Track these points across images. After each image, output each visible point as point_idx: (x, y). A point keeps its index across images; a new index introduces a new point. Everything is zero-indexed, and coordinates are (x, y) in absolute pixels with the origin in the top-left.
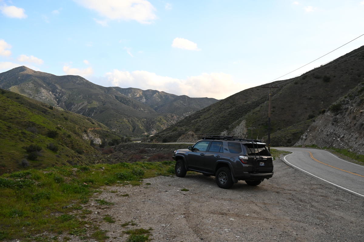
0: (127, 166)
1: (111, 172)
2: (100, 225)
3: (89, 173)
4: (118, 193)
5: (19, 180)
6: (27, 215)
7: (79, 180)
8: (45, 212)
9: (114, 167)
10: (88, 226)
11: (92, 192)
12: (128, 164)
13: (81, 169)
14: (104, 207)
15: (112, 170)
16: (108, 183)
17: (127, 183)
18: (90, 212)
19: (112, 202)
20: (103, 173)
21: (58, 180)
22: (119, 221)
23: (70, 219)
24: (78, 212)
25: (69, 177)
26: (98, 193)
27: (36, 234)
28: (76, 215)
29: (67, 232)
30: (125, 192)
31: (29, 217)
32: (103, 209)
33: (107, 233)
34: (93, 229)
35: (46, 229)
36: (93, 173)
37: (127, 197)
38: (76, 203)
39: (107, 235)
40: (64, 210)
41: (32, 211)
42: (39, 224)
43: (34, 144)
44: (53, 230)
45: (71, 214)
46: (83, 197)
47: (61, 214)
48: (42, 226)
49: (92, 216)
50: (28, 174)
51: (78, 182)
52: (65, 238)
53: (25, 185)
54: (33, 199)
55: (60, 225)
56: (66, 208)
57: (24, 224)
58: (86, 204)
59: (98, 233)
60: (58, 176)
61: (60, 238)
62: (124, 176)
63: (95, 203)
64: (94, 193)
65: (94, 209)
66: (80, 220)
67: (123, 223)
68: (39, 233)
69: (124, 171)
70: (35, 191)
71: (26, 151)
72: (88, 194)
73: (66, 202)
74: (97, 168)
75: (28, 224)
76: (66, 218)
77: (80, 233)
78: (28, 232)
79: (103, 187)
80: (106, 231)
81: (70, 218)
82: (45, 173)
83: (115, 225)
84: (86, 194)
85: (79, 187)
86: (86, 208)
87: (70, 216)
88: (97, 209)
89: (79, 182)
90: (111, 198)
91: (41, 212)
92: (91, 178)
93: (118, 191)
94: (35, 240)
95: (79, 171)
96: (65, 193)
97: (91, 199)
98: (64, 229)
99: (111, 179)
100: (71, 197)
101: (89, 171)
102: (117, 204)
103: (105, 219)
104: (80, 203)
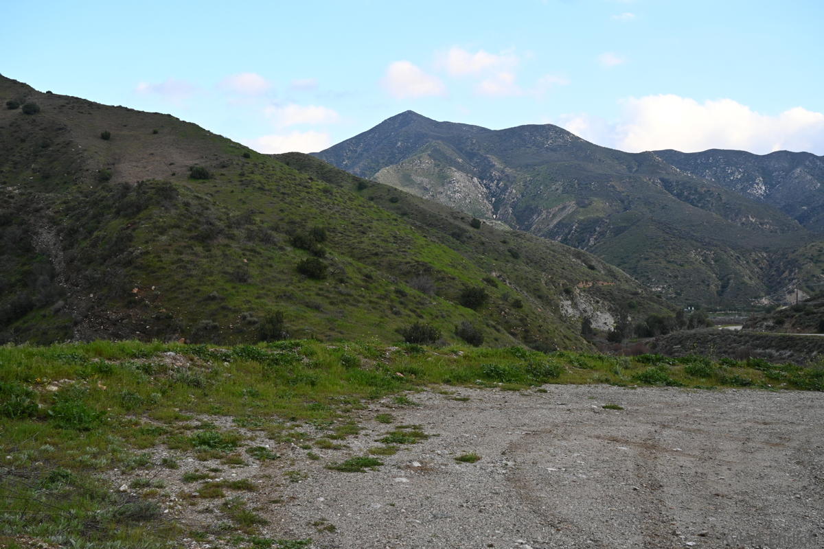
0: (524, 355)
1: (473, 362)
4: (451, 396)
5: (278, 352)
11: (404, 388)
13: (407, 349)
14: (397, 406)
15: (477, 358)
16: (452, 380)
17: (496, 385)
19: (422, 403)
21: (349, 363)
25: (374, 360)
32: (392, 408)
34: (346, 424)
36: (430, 359)
38: (356, 397)
43: (423, 322)
46: (376, 391)
49: (363, 412)
53: (284, 360)
54: (287, 382)
58: (373, 400)
59: (348, 428)
60: (352, 355)
62: (495, 370)
63: (389, 401)
64: (406, 391)
65: (376, 406)
67: (403, 426)
71: (404, 339)
72: (390, 390)
74: (446, 352)
79: (435, 385)
82: (329, 348)
83: (387, 425)
84: (387, 389)
85: (382, 378)
89: (388, 371)
90: (427, 400)
92: (417, 367)
93: (456, 393)
95: (399, 352)
97: (391, 396)
99: (464, 375)
100: (356, 389)
101: (421, 355)
102: (426, 407)
103: (377, 417)
104: (363, 398)
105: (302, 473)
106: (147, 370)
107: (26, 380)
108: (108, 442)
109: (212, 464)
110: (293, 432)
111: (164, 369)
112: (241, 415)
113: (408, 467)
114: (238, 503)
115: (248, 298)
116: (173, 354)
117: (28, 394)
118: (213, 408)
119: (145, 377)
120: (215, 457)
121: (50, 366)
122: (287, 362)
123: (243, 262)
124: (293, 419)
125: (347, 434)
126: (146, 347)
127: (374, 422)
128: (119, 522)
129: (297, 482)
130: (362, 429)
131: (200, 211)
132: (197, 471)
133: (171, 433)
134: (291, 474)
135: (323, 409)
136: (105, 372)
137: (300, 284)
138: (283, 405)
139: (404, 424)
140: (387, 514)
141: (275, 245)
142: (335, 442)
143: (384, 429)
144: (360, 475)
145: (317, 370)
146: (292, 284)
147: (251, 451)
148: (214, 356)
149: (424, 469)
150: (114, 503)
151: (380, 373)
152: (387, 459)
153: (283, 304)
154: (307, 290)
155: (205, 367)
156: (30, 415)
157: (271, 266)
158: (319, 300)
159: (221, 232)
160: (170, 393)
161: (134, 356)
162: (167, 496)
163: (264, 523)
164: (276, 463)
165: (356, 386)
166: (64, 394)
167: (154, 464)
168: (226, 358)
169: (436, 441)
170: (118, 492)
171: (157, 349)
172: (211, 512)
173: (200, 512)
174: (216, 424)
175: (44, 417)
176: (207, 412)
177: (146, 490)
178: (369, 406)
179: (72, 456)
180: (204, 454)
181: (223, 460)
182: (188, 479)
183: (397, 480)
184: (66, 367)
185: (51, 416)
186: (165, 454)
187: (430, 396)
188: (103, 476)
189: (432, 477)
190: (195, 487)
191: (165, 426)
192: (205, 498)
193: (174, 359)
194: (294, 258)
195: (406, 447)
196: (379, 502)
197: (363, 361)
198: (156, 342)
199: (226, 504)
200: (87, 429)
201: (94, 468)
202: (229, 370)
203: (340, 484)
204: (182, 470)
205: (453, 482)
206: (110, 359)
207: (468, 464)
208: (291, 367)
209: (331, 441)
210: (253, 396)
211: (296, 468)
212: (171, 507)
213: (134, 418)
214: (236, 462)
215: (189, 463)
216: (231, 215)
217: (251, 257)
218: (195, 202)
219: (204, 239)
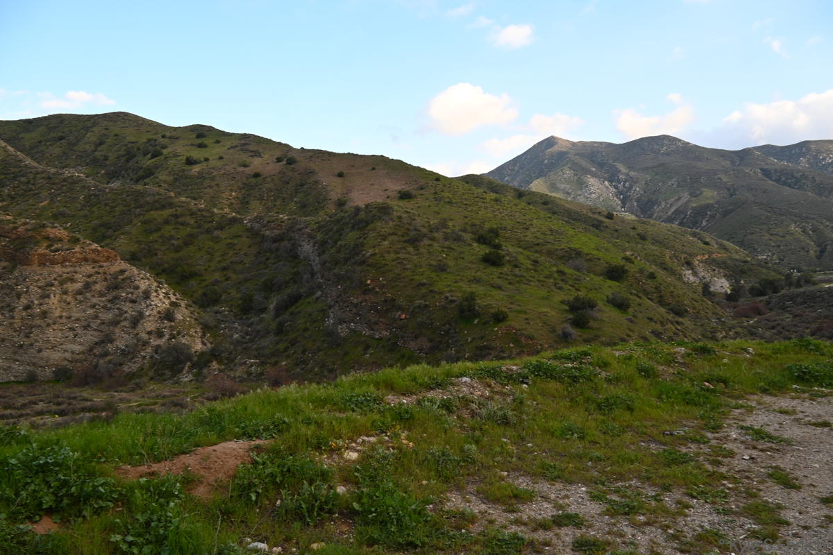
0: (817, 348)
1: (772, 360)
2: (761, 487)
3: (715, 360)
4: (798, 416)
5: (570, 365)
6: (593, 439)
7: (692, 375)
8: (628, 436)
9: (779, 349)
10: (730, 486)
11: (728, 406)
12: (820, 344)
13: (694, 349)
14: (765, 446)
15: (773, 356)
16: (768, 388)
17: (822, 392)
18: (731, 454)
19: (786, 436)
20: (752, 362)
21: (646, 372)
22: (812, 488)
23: (685, 462)
24: (701, 448)
25: (669, 366)
26: (743, 411)
27: (616, 480)
28: (698, 454)
29: (681, 489)
30: (819, 416)
31: (597, 443)
32: (762, 450)
33: (783, 512)
34: (744, 495)
35: (635, 474)
36: (725, 361)
37: (826, 429)
38: (693, 427)
39: (782, 515)
40: (668, 439)
41: (600, 431)
42: (620, 460)
43: (582, 294)
44: (650, 478)
45: (684, 450)
46: (706, 415)
47: (663, 447)
48: (627, 466)
49: (738, 464)
50: (586, 354)
51: (691, 380)
52: (679, 502)
53: (583, 377)
54: (599, 407)
55: (663, 471)
56: (672, 434)
57: (590, 455)
58: (718, 433)
59: (757, 507)
60: (646, 363)
61: (667, 499)
62: (810, 372)
63: (739, 434)
64: (734, 410)
65: (738, 448)
66: (710, 468)
67: (825, 495)
68: (621, 481)
69: (808, 362)
70: (603, 392)
71: (568, 308)
72: (718, 411)
73: (668, 422)
74: (735, 350)
75: (598, 458)
76: (676, 459)
77: (713, 496)
78: (600, 473)
79: (756, 397)
80: (779, 507)
81: (685, 460)
82: (617, 354)
83: (802, 495)
84: (712, 409)
85: (694, 392)
86: (719, 443)
87: (684, 455)
88: (747, 448)
89: (694, 381)
90: (781, 427)
91: (619, 436)
92: (721, 373)
93: (798, 412)
94: (616, 492)
95: (691, 354)
96: (663, 401)
97: (728, 421)
98: (675, 482)
99: (776, 379)
100: (679, 411)
101: (714, 356)
102: (799, 443)
104: (702, 429)
107: (318, 448)
115: (448, 283)
116: (467, 379)
117: (324, 474)
122: (586, 378)
123: (443, 257)
126: (437, 373)
131: (409, 222)
136: (405, 418)
137: (486, 271)
141: (465, 242)
145: (620, 386)
146: (479, 270)
148: (509, 377)
153: (474, 285)
154: (491, 274)
155: (506, 394)
156: (331, 512)
157: (463, 258)
158: (500, 282)
159: (425, 236)
168: (523, 379)
171: (449, 374)
193: (471, 386)
194: (479, 251)
198: (444, 364)
202: (531, 396)
206: (404, 395)
216: (432, 223)
217: (448, 253)
218: (405, 215)
219: (414, 241)
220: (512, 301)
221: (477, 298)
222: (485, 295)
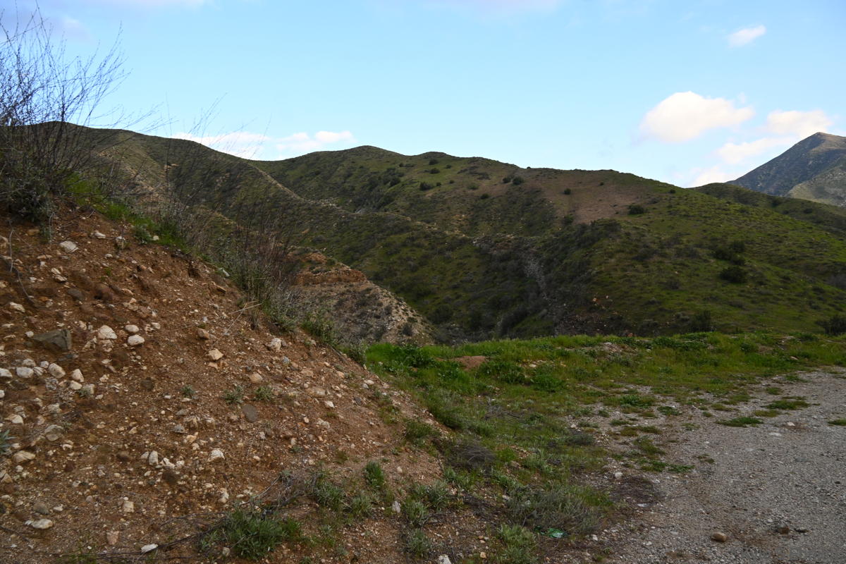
2: (754, 393)
4: (840, 375)
5: (689, 341)
7: (784, 352)
11: (797, 369)
14: (786, 382)
16: (842, 362)
21: (747, 349)
25: (771, 346)
26: (805, 371)
29: (705, 391)
32: (782, 383)
34: (739, 394)
43: (843, 314)
50: (705, 336)
51: (781, 355)
54: (695, 363)
58: (766, 377)
59: (740, 397)
60: (751, 343)
64: (799, 371)
70: (703, 356)
72: (783, 370)
77: (721, 393)
79: (827, 367)
82: (730, 338)
83: (775, 396)
84: (780, 369)
85: (776, 360)
89: (784, 355)
90: (817, 378)
92: (812, 352)
95: (794, 340)
101: (814, 342)
102: (814, 383)
103: (767, 390)
104: (757, 376)
105: (696, 425)
106: (592, 354)
107: (517, 361)
108: (566, 399)
109: (632, 416)
110: (695, 398)
111: (603, 354)
112: (657, 386)
113: (784, 426)
114: (646, 441)
115: (681, 301)
116: (610, 343)
117: (519, 369)
118: (637, 380)
119: (591, 359)
120: (635, 412)
121: (531, 352)
122: (696, 349)
123: (675, 274)
124: (697, 389)
125: (739, 401)
126: (592, 339)
127: (764, 394)
128: (569, 445)
129: (691, 430)
130: (752, 398)
131: (638, 238)
132: (621, 419)
133: (607, 396)
134: (687, 425)
135: (722, 383)
136: (565, 356)
137: (724, 288)
138: (690, 379)
139: (790, 396)
140: (756, 455)
141: (700, 258)
142: (727, 406)
143: (771, 398)
144: (741, 429)
145: (720, 354)
146: (716, 288)
147: (661, 409)
148: (639, 345)
149: (798, 428)
150: (567, 434)
151: (775, 357)
152: (768, 420)
153: (709, 304)
154: (730, 292)
155: (633, 352)
156: (520, 382)
157: (698, 275)
158: (741, 300)
159: (655, 252)
160: (607, 369)
161: (583, 345)
162: (600, 433)
163: (662, 453)
164: (678, 417)
165: (754, 367)
166: (540, 369)
167: (593, 414)
168: (648, 346)
169: (815, 408)
170: (570, 428)
171: (599, 341)
172: (627, 444)
173: (620, 444)
174: (638, 391)
175: (528, 383)
176: (632, 383)
177: (587, 428)
178: (762, 382)
179: (544, 407)
180: (627, 409)
181: (640, 414)
182: (614, 424)
183: (772, 434)
184: (541, 353)
185: (532, 383)
186: (601, 408)
187: (820, 375)
188: (561, 419)
189: (802, 434)
190: (618, 428)
191: (603, 391)
192: (625, 436)
193: (611, 347)
194: (717, 268)
195: (786, 411)
196: (752, 447)
197: (760, 347)
198: (598, 336)
199: (638, 440)
200: (553, 391)
201: (556, 414)
202: (650, 355)
203: (723, 434)
204: (612, 418)
205: (820, 438)
206: (568, 348)
207: (839, 427)
208: (698, 352)
209: (724, 405)
210: (667, 373)
211: (692, 421)
212: (603, 440)
213: (583, 385)
214: (649, 415)
215: (617, 414)
216: (663, 238)
217: (681, 270)
218: (634, 232)
219: (642, 258)
220: (753, 321)
221: (712, 318)
222: (722, 314)
